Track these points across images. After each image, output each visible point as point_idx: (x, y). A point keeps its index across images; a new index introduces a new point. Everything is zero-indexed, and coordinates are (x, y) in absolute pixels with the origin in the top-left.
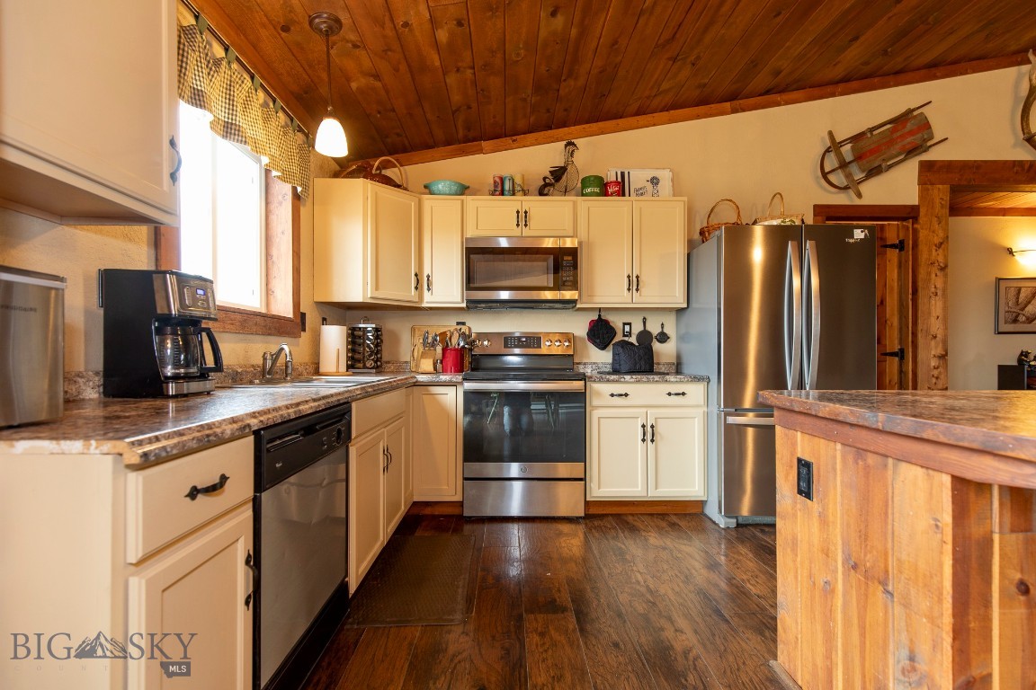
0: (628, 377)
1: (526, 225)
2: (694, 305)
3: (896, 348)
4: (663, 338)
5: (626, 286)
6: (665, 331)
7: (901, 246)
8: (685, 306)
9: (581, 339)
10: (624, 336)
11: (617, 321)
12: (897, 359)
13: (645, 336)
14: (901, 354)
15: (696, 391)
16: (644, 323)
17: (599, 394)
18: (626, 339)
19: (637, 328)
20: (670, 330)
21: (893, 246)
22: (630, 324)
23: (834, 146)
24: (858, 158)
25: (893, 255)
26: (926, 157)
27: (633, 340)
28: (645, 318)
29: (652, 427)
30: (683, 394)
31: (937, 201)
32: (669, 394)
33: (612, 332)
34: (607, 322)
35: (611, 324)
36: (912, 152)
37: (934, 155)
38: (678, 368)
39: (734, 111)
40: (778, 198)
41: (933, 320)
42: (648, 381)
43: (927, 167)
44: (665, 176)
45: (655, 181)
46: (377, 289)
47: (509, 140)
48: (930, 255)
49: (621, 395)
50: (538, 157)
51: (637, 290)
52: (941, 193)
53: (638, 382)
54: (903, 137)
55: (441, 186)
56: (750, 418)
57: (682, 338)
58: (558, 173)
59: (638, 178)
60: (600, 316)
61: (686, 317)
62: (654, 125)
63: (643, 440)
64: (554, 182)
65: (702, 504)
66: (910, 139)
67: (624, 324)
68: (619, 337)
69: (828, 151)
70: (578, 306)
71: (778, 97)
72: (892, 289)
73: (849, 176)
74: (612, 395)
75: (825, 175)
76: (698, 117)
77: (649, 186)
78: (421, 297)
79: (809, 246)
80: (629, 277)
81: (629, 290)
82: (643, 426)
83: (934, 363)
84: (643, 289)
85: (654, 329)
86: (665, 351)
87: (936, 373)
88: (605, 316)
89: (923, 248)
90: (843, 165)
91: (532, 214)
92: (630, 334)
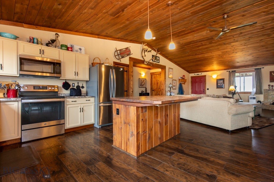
0: (76, 97)
1: (43, 54)
2: (91, 80)
3: (126, 90)
4: (83, 87)
5: (74, 74)
6: (83, 86)
7: (127, 71)
8: (89, 80)
9: (60, 87)
10: (73, 86)
11: (71, 83)
12: (126, 92)
13: (78, 87)
14: (127, 91)
15: (92, 99)
16: (78, 84)
17: (68, 102)
18: (73, 87)
19: (76, 85)
20: (85, 85)
21: (126, 71)
22: (74, 84)
23: (117, 51)
24: (120, 54)
25: (125, 73)
27: (75, 88)
28: (78, 82)
29: (82, 108)
30: (90, 100)
31: (132, 64)
32: (86, 100)
33: (70, 86)
34: (68, 83)
35: (69, 83)
36: (128, 55)
37: (131, 56)
38: (87, 94)
40: (107, 59)
41: (131, 85)
42: (82, 98)
43: (130, 58)
44: (83, 48)
47: (35, 27)
48: (131, 73)
49: (74, 101)
51: (77, 75)
52: (132, 63)
53: (79, 98)
54: (127, 52)
55: (6, 35)
56: (102, 104)
57: (87, 87)
58: (53, 41)
59: (76, 48)
60: (66, 81)
61: (89, 83)
62: (80, 35)
63: (80, 112)
64: (51, 43)
65: (93, 124)
66: (128, 53)
67: (73, 84)
68: (71, 87)
69: (116, 51)
70: (61, 78)
71: (107, 38)
72: (125, 79)
73: (119, 57)
74: (72, 101)
75: (115, 56)
76: (90, 37)
77: (79, 50)
79: (114, 70)
80: (75, 72)
81: (75, 75)
82: (80, 108)
83: (131, 93)
84: (79, 75)
85: (81, 85)
86: (84, 91)
87: (132, 94)
88: (67, 81)
89: (130, 72)
90: (118, 55)
91: (45, 51)
92: (74, 86)
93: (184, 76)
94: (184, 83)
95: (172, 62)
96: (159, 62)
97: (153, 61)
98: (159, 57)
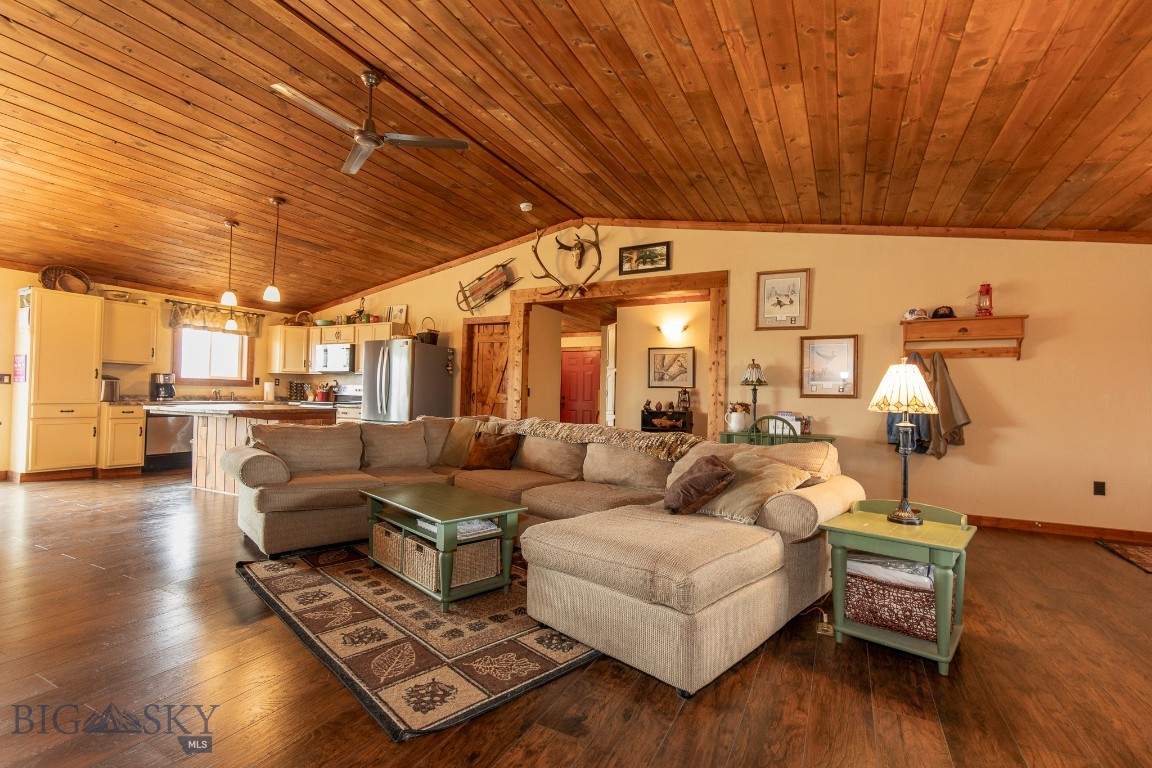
23: (462, 290)
24: (472, 294)
26: (514, 288)
31: (518, 312)
37: (517, 287)
39: (432, 273)
43: (514, 292)
44: (404, 308)
45: (401, 311)
46: (284, 367)
50: (350, 307)
52: (519, 308)
54: (492, 281)
55: (318, 322)
58: (360, 313)
66: (495, 282)
69: (459, 292)
73: (468, 304)
75: (458, 304)
77: (399, 314)
78: (308, 370)
83: (515, 405)
87: (515, 410)
89: (511, 339)
90: (466, 299)
93: (986, 290)
94: (1013, 344)
95: (799, 230)
96: (668, 267)
97: (621, 272)
98: (668, 244)
